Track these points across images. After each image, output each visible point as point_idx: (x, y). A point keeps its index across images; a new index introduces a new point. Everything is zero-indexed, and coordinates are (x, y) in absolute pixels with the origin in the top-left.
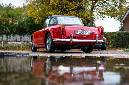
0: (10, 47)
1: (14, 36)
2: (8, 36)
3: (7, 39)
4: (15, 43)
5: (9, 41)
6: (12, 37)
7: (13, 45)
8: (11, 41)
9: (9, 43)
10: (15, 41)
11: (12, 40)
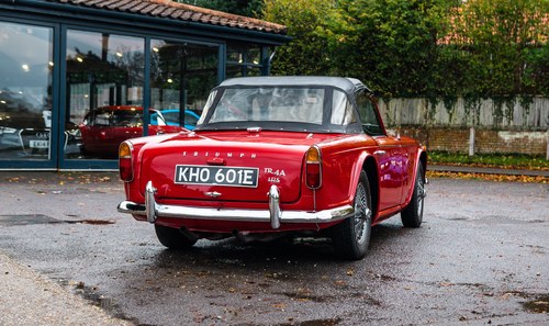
0: (507, 155)
1: (526, 104)
2: (500, 106)
3: (496, 120)
4: (532, 136)
5: (506, 129)
6: (517, 108)
7: (519, 147)
8: (515, 130)
9: (505, 136)
10: (530, 130)
11: (518, 121)
